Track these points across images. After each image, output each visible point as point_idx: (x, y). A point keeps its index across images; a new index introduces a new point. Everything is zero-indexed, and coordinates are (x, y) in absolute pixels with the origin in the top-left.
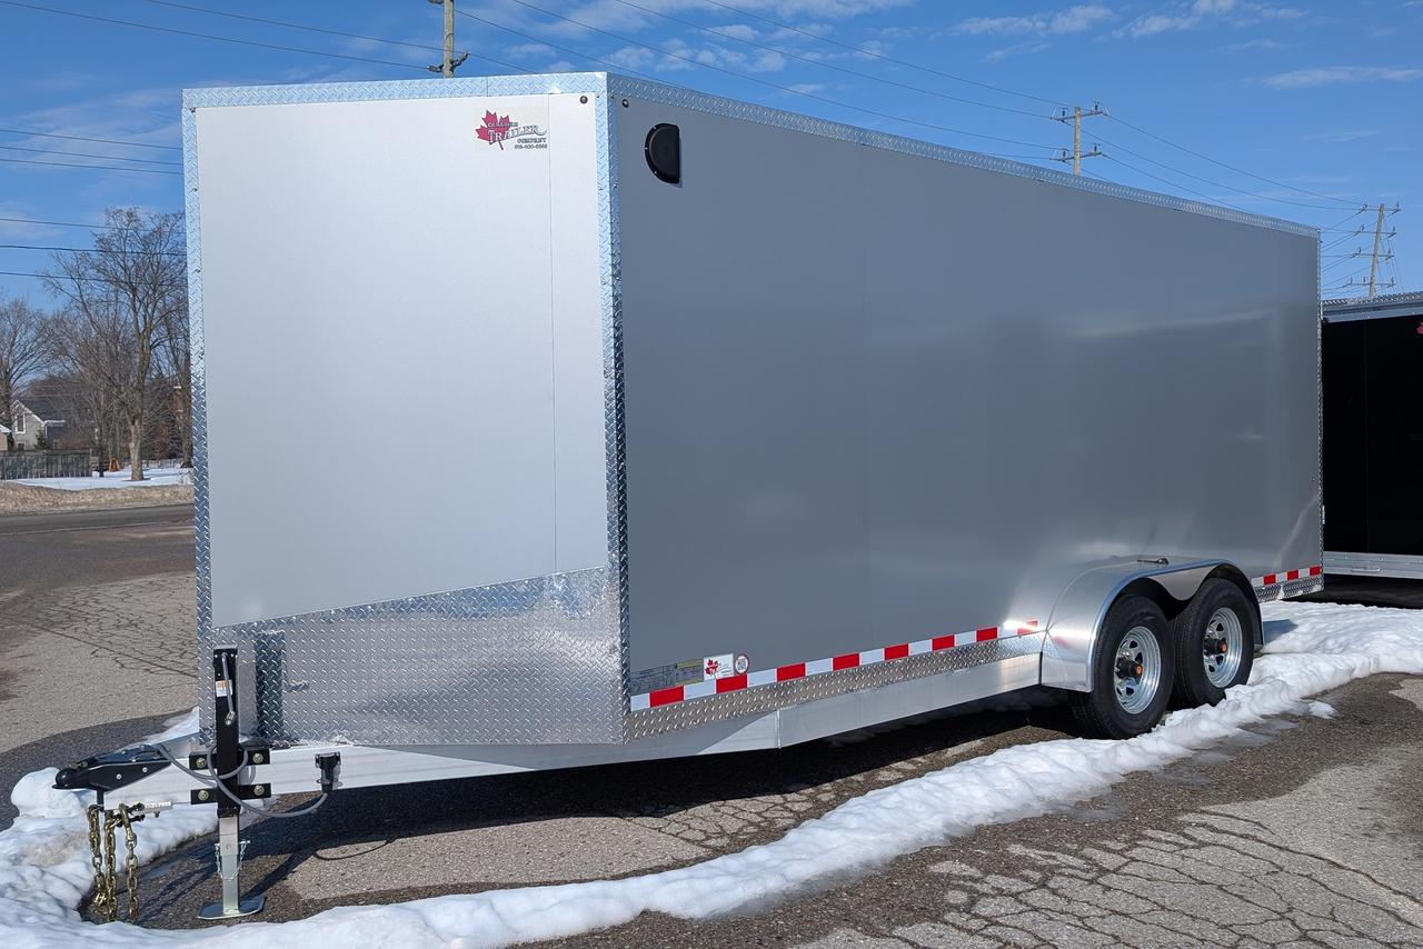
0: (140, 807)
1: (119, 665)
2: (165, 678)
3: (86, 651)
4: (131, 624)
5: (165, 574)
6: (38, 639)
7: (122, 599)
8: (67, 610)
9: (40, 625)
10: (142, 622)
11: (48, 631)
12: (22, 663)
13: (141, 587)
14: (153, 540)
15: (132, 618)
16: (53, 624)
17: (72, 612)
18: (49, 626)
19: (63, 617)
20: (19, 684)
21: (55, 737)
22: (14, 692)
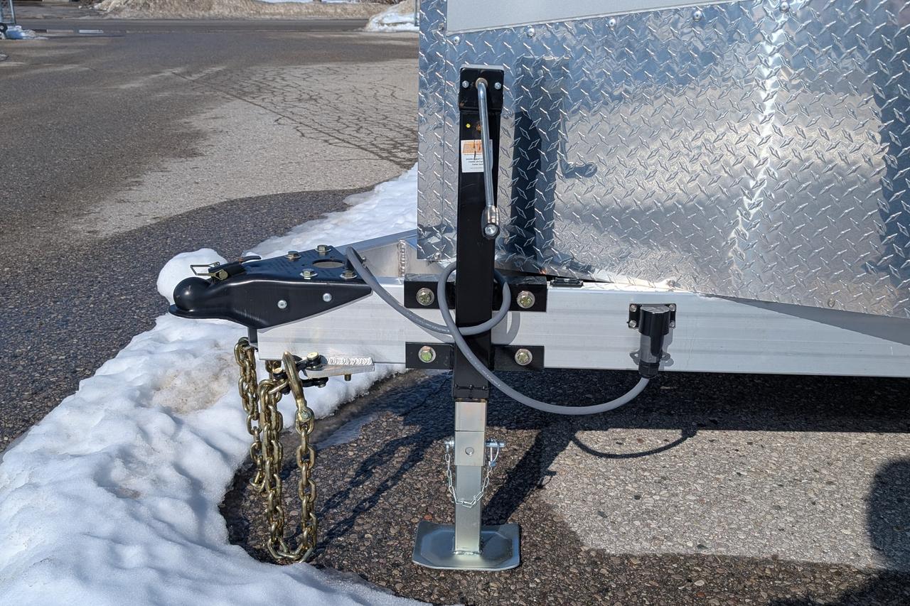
0: (319, 362)
1: (299, 134)
2: (343, 151)
3: (270, 119)
4: (311, 98)
5: (339, 63)
6: (230, 104)
7: (304, 79)
8: (257, 83)
9: (234, 93)
10: (321, 98)
11: (240, 98)
12: (213, 124)
13: (320, 71)
14: (329, 40)
15: (311, 93)
16: (245, 94)
17: (261, 85)
18: (241, 95)
19: (254, 89)
20: (207, 143)
21: (232, 202)
22: (201, 150)
